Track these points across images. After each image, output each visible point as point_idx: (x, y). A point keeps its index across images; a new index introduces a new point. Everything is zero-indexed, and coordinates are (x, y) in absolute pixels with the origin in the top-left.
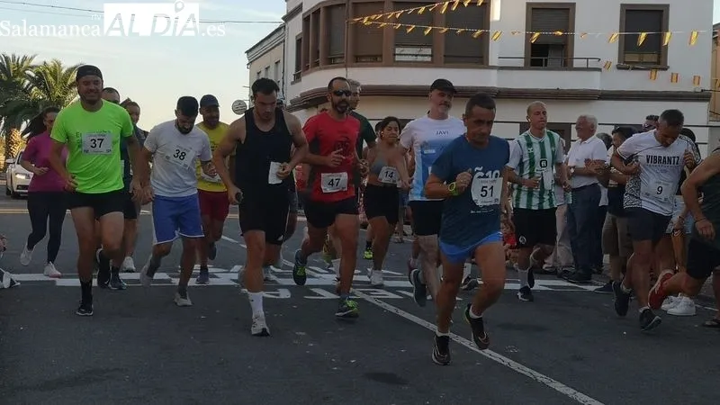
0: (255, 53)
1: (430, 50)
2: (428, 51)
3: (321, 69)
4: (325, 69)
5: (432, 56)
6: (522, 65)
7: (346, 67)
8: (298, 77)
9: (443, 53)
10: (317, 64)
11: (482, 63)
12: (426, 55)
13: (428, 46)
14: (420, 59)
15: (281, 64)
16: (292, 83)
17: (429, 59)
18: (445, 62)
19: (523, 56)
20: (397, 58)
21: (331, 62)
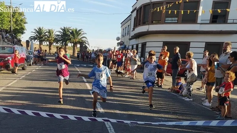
0: (123, 23)
1: (177, 18)
2: (177, 19)
3: (141, 26)
4: (142, 26)
5: (177, 20)
6: (209, 23)
7: (149, 25)
8: (134, 29)
9: (181, 19)
10: (140, 24)
11: (195, 22)
12: (176, 20)
13: (176, 17)
14: (173, 21)
15: (130, 26)
16: (132, 31)
17: (176, 21)
18: (182, 22)
19: (209, 19)
20: (166, 21)
21: (144, 24)
